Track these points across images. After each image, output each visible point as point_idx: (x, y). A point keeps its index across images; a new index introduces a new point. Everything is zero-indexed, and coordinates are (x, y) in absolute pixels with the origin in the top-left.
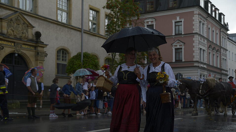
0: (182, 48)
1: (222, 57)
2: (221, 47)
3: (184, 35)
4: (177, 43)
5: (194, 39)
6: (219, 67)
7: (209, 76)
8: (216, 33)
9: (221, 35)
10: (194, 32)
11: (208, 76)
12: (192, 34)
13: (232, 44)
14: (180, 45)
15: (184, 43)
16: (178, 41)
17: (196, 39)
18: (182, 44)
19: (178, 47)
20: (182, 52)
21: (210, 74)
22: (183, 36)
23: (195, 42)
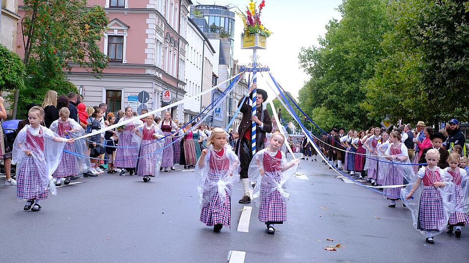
0: (123, 36)
1: (181, 56)
2: (180, 38)
3: (127, 10)
4: (113, 25)
5: (148, 21)
6: (175, 76)
7: (166, 96)
8: (175, 8)
9: (181, 12)
10: (148, 7)
11: (164, 94)
12: (146, 12)
13: (192, 30)
14: (119, 30)
15: (129, 27)
16: (115, 21)
17: (152, 21)
18: (123, 28)
19: (116, 33)
20: (123, 44)
21: (169, 92)
22: (126, 12)
23: (150, 26)
